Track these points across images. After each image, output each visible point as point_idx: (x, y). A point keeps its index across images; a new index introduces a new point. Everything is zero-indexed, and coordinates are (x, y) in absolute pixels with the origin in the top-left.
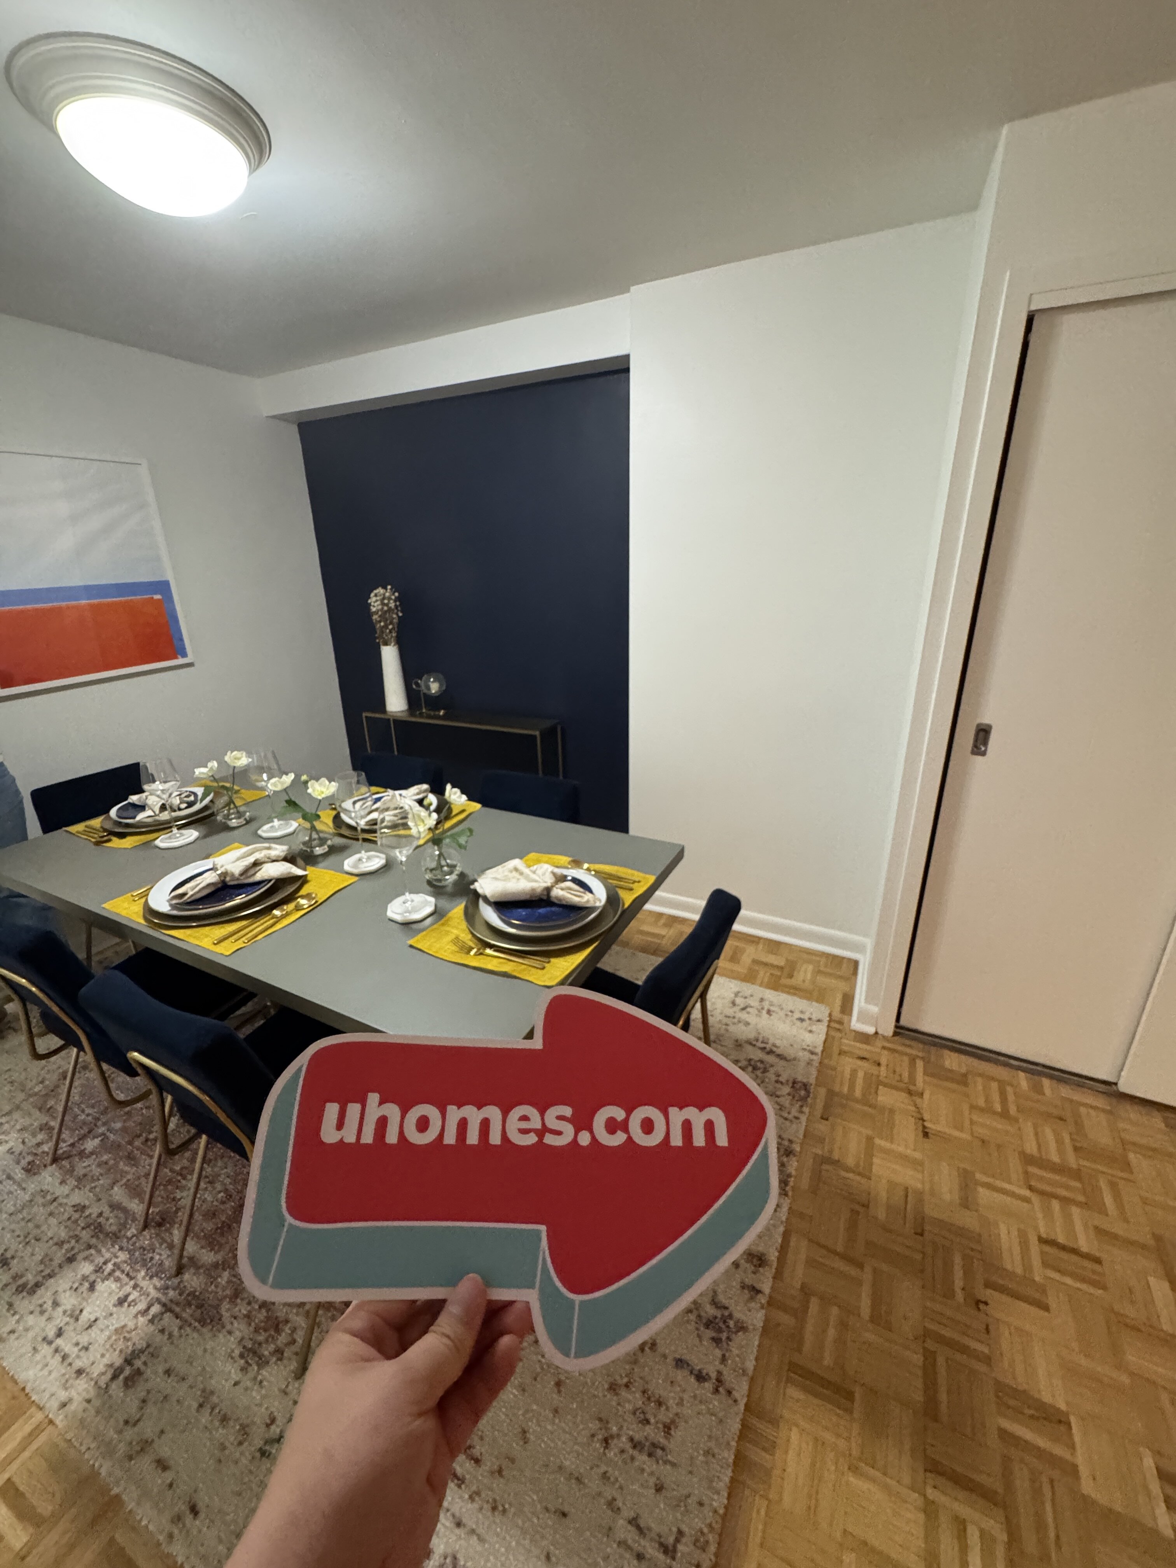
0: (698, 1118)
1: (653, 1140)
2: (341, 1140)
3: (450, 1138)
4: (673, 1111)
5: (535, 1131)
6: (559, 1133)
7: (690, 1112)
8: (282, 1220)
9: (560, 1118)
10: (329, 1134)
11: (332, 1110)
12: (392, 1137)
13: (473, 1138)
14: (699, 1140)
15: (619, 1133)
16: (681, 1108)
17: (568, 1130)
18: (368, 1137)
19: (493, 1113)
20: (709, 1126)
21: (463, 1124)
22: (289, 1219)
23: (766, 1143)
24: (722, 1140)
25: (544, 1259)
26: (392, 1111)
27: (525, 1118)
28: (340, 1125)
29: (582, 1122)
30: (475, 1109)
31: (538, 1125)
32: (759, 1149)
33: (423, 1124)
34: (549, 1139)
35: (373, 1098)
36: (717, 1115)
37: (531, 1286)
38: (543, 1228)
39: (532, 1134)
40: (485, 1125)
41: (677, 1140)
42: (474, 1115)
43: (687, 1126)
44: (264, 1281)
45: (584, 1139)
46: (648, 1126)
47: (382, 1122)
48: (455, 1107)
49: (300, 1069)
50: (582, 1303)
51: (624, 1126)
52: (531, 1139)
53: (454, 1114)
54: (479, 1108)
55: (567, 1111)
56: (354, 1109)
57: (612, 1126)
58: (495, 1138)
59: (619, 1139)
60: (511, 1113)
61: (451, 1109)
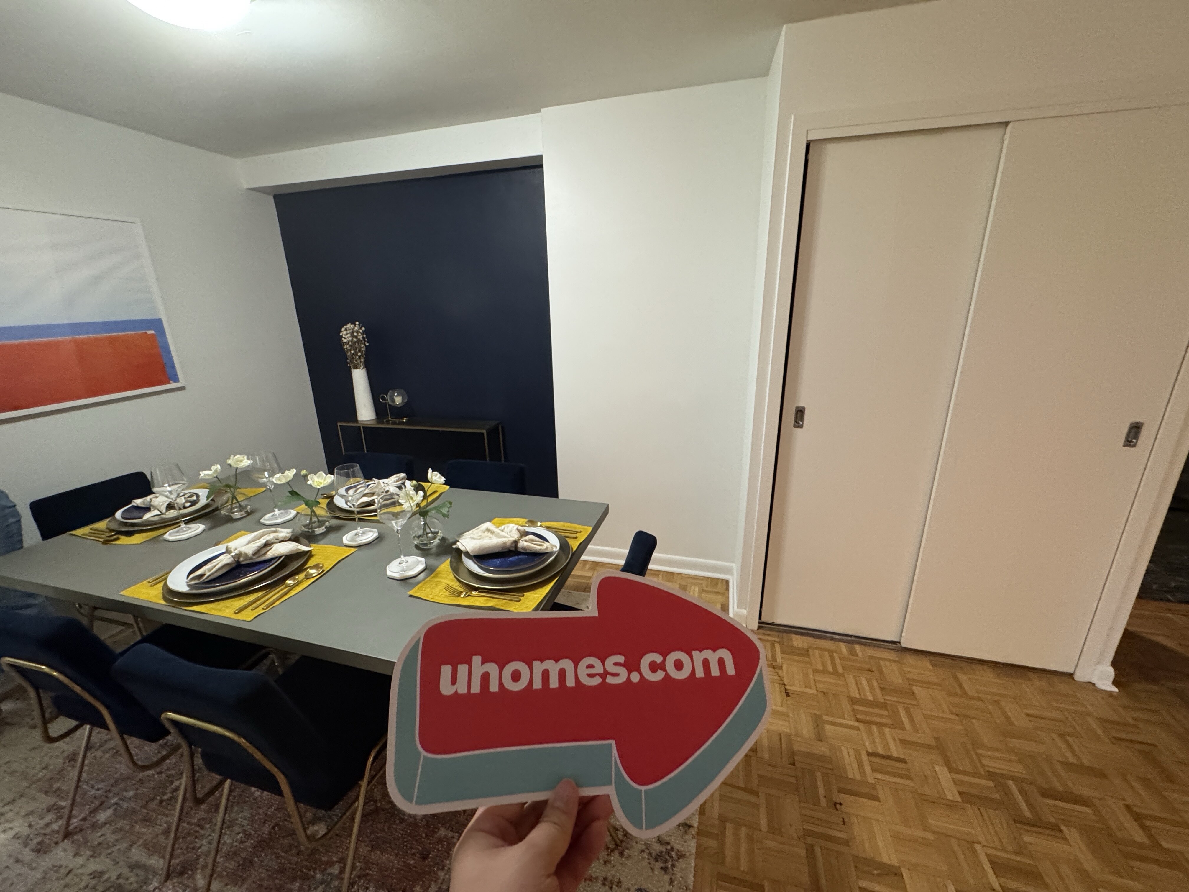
0: (713, 657)
1: (683, 675)
2: (456, 692)
3: (537, 684)
4: (695, 653)
5: (599, 675)
6: (616, 675)
7: (707, 654)
8: (419, 754)
9: (616, 664)
10: (446, 689)
11: (446, 671)
12: (494, 687)
13: (554, 683)
14: (715, 672)
15: (659, 671)
16: (701, 651)
17: (623, 672)
18: (476, 688)
19: (567, 664)
20: (721, 662)
21: (546, 674)
22: (424, 753)
23: (761, 671)
24: (731, 670)
25: (616, 762)
26: (492, 668)
27: (590, 666)
28: (454, 682)
29: (632, 666)
30: (553, 662)
31: (601, 671)
32: (756, 676)
33: (516, 676)
34: (610, 680)
35: (477, 660)
36: (725, 654)
37: (610, 783)
38: (613, 742)
39: (598, 677)
40: (562, 673)
41: (700, 673)
42: (553, 667)
43: (706, 664)
44: (410, 800)
45: (635, 677)
46: (679, 666)
47: (485, 678)
48: (538, 662)
49: (418, 642)
50: (645, 791)
51: (662, 666)
52: (596, 681)
53: (538, 667)
54: (557, 661)
55: (621, 659)
56: (463, 669)
57: (654, 667)
58: (570, 682)
59: (659, 675)
60: (580, 664)
61: (536, 664)
